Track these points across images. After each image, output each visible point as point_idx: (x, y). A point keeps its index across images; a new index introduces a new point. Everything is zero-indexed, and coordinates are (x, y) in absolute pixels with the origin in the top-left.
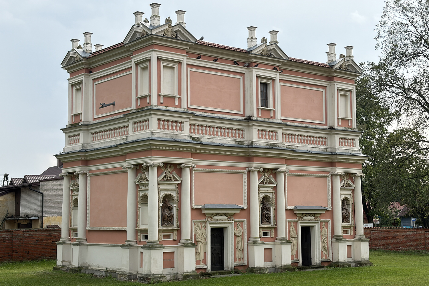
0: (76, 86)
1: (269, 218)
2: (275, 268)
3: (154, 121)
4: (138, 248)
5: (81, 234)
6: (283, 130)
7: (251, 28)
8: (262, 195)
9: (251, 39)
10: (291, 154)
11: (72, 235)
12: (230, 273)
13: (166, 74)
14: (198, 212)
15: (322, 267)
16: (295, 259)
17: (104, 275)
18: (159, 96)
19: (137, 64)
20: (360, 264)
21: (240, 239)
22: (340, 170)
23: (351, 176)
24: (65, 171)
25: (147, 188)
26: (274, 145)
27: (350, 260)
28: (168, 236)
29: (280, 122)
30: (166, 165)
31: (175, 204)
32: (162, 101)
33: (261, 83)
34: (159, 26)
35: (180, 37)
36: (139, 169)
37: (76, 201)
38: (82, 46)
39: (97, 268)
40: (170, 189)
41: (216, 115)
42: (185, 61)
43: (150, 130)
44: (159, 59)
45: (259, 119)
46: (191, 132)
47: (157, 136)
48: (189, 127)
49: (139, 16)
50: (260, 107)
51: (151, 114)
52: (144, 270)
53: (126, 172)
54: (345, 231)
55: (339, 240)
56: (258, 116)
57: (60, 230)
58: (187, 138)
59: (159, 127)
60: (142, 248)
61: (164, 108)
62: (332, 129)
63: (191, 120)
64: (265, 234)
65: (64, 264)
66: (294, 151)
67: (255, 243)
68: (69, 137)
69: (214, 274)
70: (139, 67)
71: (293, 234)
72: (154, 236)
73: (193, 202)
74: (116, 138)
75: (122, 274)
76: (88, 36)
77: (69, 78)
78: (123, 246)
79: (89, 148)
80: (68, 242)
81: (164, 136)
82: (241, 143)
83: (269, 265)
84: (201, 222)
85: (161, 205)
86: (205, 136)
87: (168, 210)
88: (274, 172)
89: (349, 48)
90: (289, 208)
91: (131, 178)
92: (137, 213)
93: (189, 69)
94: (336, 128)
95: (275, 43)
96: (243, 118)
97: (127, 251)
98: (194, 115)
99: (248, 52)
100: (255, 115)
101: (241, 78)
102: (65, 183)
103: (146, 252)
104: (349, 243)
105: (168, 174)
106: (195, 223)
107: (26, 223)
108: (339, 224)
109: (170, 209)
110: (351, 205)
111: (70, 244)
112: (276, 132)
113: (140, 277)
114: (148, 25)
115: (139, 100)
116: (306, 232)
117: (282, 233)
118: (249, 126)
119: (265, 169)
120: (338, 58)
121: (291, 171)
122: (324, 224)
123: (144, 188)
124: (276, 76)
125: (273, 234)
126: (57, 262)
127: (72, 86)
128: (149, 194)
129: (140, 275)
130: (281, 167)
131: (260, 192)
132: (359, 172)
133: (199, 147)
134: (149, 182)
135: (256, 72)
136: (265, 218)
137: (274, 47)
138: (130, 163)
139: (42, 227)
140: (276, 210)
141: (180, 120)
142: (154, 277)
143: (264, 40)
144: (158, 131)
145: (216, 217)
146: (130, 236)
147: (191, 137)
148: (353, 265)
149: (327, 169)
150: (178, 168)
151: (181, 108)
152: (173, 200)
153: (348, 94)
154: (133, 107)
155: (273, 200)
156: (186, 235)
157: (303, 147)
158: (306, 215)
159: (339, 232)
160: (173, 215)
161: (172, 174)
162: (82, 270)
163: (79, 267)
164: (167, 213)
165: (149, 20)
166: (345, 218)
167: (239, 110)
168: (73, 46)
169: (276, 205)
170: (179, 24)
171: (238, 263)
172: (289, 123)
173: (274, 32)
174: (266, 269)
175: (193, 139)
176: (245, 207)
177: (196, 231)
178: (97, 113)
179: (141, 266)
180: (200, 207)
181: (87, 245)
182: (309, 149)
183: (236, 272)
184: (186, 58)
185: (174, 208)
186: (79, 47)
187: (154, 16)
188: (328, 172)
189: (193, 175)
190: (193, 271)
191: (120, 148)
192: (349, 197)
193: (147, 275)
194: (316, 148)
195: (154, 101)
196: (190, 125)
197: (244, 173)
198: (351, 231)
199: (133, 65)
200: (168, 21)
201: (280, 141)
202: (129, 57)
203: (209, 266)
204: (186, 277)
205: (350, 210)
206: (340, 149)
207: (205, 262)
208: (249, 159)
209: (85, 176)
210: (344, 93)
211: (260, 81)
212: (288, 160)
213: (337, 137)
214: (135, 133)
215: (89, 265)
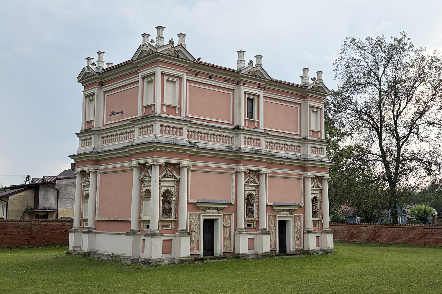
0: (90, 97)
1: (252, 213)
2: (257, 254)
3: (157, 126)
4: (140, 236)
5: (90, 224)
6: (266, 138)
7: (241, 52)
8: (247, 193)
9: (240, 61)
10: (272, 158)
11: (82, 224)
12: (219, 258)
13: (168, 87)
14: (193, 206)
15: (295, 254)
16: (273, 247)
17: (110, 259)
18: (162, 105)
19: (143, 78)
20: (326, 252)
21: (228, 229)
22: (311, 174)
23: (320, 179)
24: (78, 169)
25: (150, 184)
26: (258, 150)
27: (318, 248)
28: (167, 226)
29: (263, 131)
30: (167, 164)
31: (174, 199)
32: (164, 110)
33: (248, 99)
34: (164, 46)
35: (181, 56)
36: (143, 167)
37: (87, 195)
38: (96, 63)
39: (103, 253)
40: (170, 186)
41: (210, 124)
42: (185, 77)
43: (153, 134)
44: (163, 74)
45: (246, 128)
46: (188, 137)
47: (159, 139)
48: (187, 133)
49: (146, 38)
50: (246, 118)
51: (155, 121)
52: (146, 255)
53: (132, 170)
54: (314, 225)
55: (309, 232)
56: (245, 126)
57: (72, 221)
58: (185, 142)
59: (161, 132)
60: (144, 236)
61: (166, 116)
62: (305, 139)
63: (189, 127)
64: (249, 226)
65: (76, 249)
66: (274, 156)
67: (240, 233)
68: (83, 140)
69: (206, 259)
70: (145, 81)
71: (272, 226)
72: (155, 225)
73: (189, 197)
74: (123, 142)
75: (126, 258)
76: (101, 55)
77: (84, 90)
78: (127, 235)
79: (99, 150)
80: (79, 230)
81: (166, 140)
82: (231, 148)
83: (252, 252)
84: (195, 215)
85: (162, 199)
86: (200, 141)
87: (167, 203)
88: (257, 174)
89: (320, 73)
90: (269, 204)
91: (136, 175)
92: (140, 205)
93: (188, 84)
94: (308, 138)
95: (260, 66)
96: (232, 127)
97: (131, 238)
98: (191, 123)
99: (238, 72)
100: (243, 125)
101: (231, 93)
103: (147, 240)
104: (317, 235)
105: (169, 172)
106: (190, 215)
107: (43, 214)
108: (310, 219)
109: (169, 203)
110: (319, 203)
111: (81, 232)
112: (259, 140)
113: (142, 261)
114: (154, 44)
115: (144, 109)
116: (283, 224)
117: (263, 225)
118: (237, 134)
119: (250, 171)
120: (311, 82)
121: (271, 173)
122: (297, 218)
123: (147, 184)
124: (260, 93)
125: (255, 226)
126: (69, 247)
127: (86, 97)
128: (152, 189)
129: (142, 260)
130: (263, 169)
131: (245, 190)
132: (327, 175)
133: (195, 150)
134: (152, 179)
135: (244, 89)
136: (249, 212)
137: (259, 68)
138: (135, 162)
139: (57, 218)
140: (258, 206)
141: (179, 126)
142: (155, 261)
143: (251, 62)
144: (161, 135)
145: (208, 211)
146: (134, 226)
147: (189, 141)
148: (321, 253)
149: (301, 172)
150: (177, 167)
151: (180, 116)
152: (172, 195)
153: (319, 111)
154: (139, 114)
155: (256, 197)
156: (183, 225)
157: (282, 153)
158: (283, 210)
159: (310, 225)
160: (171, 208)
161: (171, 172)
162: (91, 255)
163: (88, 252)
164: (166, 206)
165: (155, 40)
166: (314, 214)
167: (230, 120)
168: (88, 63)
169: (258, 201)
170: (181, 45)
171: (226, 250)
172: (270, 133)
173: (259, 57)
174: (249, 255)
175: (190, 143)
176: (233, 203)
177: (191, 222)
178: (107, 120)
179: (143, 252)
180: (195, 202)
181: (96, 233)
182: (286, 155)
183: (224, 258)
184: (186, 74)
185: (173, 202)
186: (93, 64)
187: (159, 37)
188: (302, 175)
189: (190, 174)
190: (188, 257)
191: (127, 150)
192: (318, 196)
193: (148, 259)
194: (292, 154)
195: (158, 109)
196: (188, 131)
197: (232, 173)
198: (319, 225)
199: (140, 79)
200: (171, 42)
201: (262, 147)
202: (136, 73)
203: (201, 252)
204: (182, 261)
205: (319, 207)
206: (311, 155)
207: (198, 249)
208: (237, 162)
209: (95, 174)
210: (315, 110)
211: (247, 96)
212: (269, 164)
213: (309, 146)
214: (141, 137)
215: (97, 251)
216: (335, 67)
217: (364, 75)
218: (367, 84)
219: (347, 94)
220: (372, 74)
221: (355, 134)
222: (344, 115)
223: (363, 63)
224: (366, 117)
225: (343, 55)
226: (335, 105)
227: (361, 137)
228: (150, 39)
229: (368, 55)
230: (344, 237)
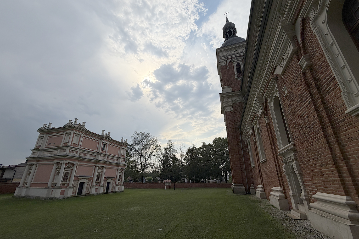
1: (99, 180)
2: (98, 194)
3: (68, 150)
4: (51, 189)
5: (28, 184)
6: (107, 156)
7: (103, 130)
8: (98, 173)
9: (103, 133)
10: (108, 163)
11: (24, 184)
12: (83, 196)
13: (75, 138)
14: (76, 178)
15: (111, 193)
16: (104, 191)
17: (35, 198)
18: (71, 143)
19: (66, 133)
20: (121, 192)
21: (89, 185)
22: (120, 168)
23: (123, 169)
24: (28, 163)
25: (60, 170)
26: (104, 160)
27: (119, 191)
28: (64, 185)
29: (107, 154)
30: (69, 163)
31: (69, 175)
32: (72, 145)
33: (103, 144)
34: (77, 125)
35: (82, 128)
36: (59, 164)
37: (30, 173)
38: (47, 126)
39: (32, 196)
40: (69, 170)
41: (88, 151)
42: (82, 135)
43: (66, 152)
44: (74, 133)
45: (101, 153)
46: (79, 154)
47: (68, 154)
48: (79, 153)
49: (70, 121)
50: (102, 150)
51: (67, 148)
52: (52, 196)
53: (54, 164)
54: (119, 183)
55: (117, 185)
56: (101, 152)
57: (19, 183)
58: (78, 156)
59: (69, 152)
60: (53, 189)
61: (72, 147)
62: (120, 157)
63: (80, 151)
64: (97, 184)
65: (17, 195)
66: (109, 162)
67: (93, 187)
68: (33, 152)
69: (78, 196)
70: (66, 135)
71: (105, 184)
72: (59, 185)
73: (76, 175)
74: (53, 154)
75: (42, 198)
76: (50, 124)
77: (39, 134)
78: (46, 188)
79: (41, 156)
80: (22, 187)
81: (71, 154)
82: (95, 159)
83: (96, 193)
84: (77, 181)
85: (64, 175)
86: (84, 156)
87: (66, 177)
88: (103, 167)
89: (126, 139)
90: (105, 177)
91: (55, 166)
92: (54, 177)
93: (83, 137)
94: (121, 157)
95: (109, 135)
96: (97, 152)
97: (47, 190)
98: (82, 150)
99: (102, 136)
100: (100, 152)
101: (98, 142)
102: (27, 167)
103: (54, 190)
104: (119, 186)
105: (69, 166)
106: (75, 181)
107: (4, 181)
108: (118, 181)
109: (67, 176)
110: (121, 177)
111: (23, 188)
112: (105, 157)
113: (49, 199)
114: (73, 124)
115: (64, 143)
117: (102, 184)
118: (98, 155)
119: (100, 166)
120: (124, 141)
121: (107, 167)
122: (113, 181)
123: (59, 170)
124: (108, 143)
125: (99, 184)
126: (14, 194)
127: (40, 137)
128: (60, 171)
129: (50, 198)
130: (105, 166)
131: (97, 172)
132: (125, 168)
133: (81, 159)
134: (61, 168)
135: (102, 141)
136: (98, 179)
137: (109, 136)
138: (56, 162)
139: (12, 182)
140: (101, 178)
141: (77, 150)
142: (56, 198)
143: (106, 134)
144: (69, 153)
145: (82, 179)
146: (49, 185)
147: (79, 156)
148: (119, 192)
149: (117, 167)
150: (73, 164)
151: (78, 147)
152: (69, 174)
153: (125, 150)
154: (62, 145)
155: (101, 175)
156: (71, 184)
157: (112, 161)
158: (109, 179)
159: (117, 183)
160: (67, 178)
161: (70, 166)
162: (25, 197)
163: (24, 196)
164: (65, 178)
165: (73, 122)
166: (119, 180)
167: (96, 150)
168: (44, 126)
169: (101, 176)
170: (83, 125)
171: (86, 193)
172: (109, 155)
173: (109, 133)
174: (95, 194)
175: (80, 156)
176: (92, 177)
177: (74, 183)
178: (47, 146)
179: (51, 195)
180: (78, 176)
181: (30, 188)
182: (113, 162)
183: (85, 196)
184: (83, 134)
185: (68, 176)
186: (46, 126)
187: (75, 122)
188: (117, 168)
189: (78, 167)
190: (71, 196)
191: (53, 157)
192: (121, 175)
193: (53, 198)
194: (115, 162)
195: (70, 144)
196: (80, 152)
197: (94, 167)
198: (120, 183)
199: (65, 134)
200: (80, 124)
201: (106, 159)
202: (64, 131)
203: (76, 194)
204: (68, 198)
205: (121, 178)
206: (121, 162)
207: (75, 193)
208: (96, 163)
209: (36, 165)
210: (124, 149)
211: (103, 143)
212: (107, 164)
213: (121, 159)
214: (60, 153)
215: (29, 195)
216: (131, 138)
217: (139, 141)
218: (139, 144)
219: (133, 146)
220: (141, 141)
221: (134, 157)
222: (132, 152)
223: (139, 138)
224: (138, 153)
225: (134, 135)
226: (130, 148)
227: (136, 158)
228: (72, 122)
229: (140, 136)
230: (127, 187)
